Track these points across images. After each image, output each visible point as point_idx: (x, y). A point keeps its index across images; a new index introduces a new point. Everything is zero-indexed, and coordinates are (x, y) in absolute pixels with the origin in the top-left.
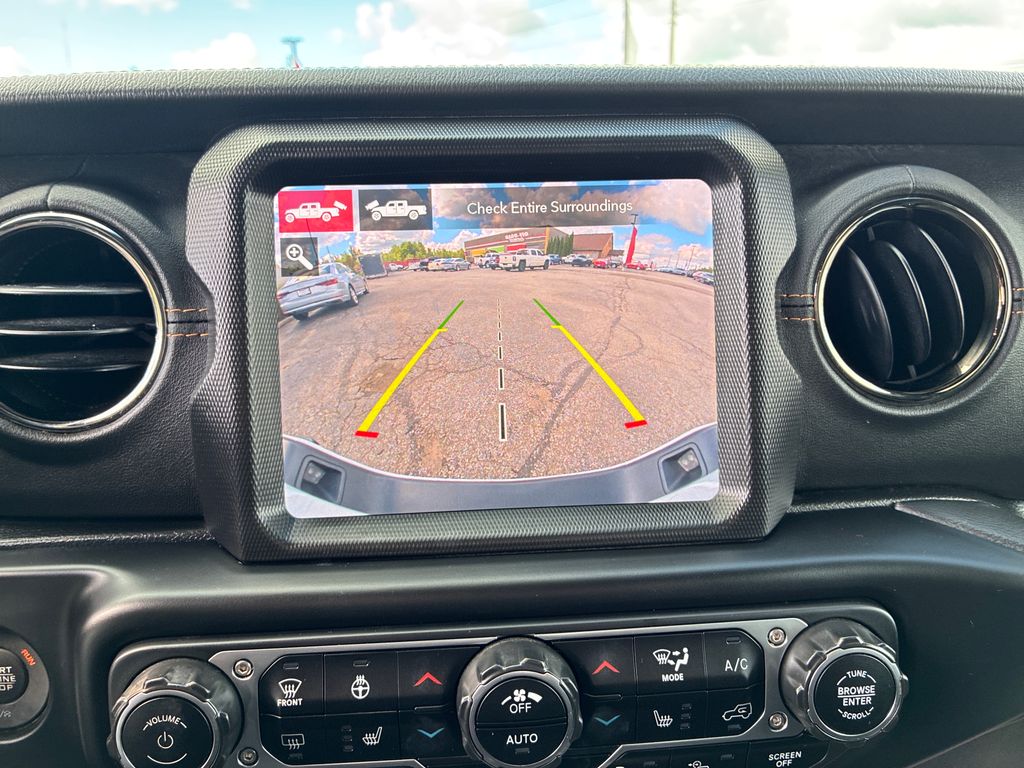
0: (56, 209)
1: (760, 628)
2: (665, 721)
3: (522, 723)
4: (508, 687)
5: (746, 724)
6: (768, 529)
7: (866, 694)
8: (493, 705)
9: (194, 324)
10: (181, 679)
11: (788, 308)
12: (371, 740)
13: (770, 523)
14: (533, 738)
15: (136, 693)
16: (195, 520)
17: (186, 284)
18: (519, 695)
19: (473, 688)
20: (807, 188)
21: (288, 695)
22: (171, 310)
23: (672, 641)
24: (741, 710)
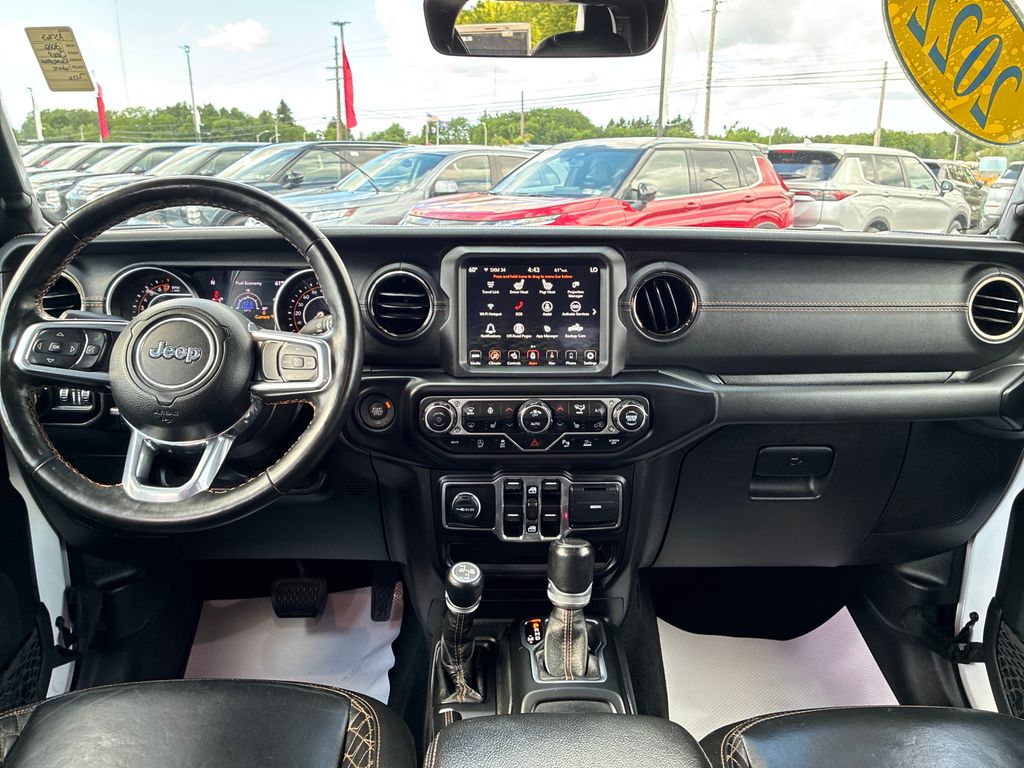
0: (403, 270)
1: (606, 400)
2: (577, 426)
3: (536, 419)
4: (532, 409)
5: (602, 429)
6: (613, 374)
7: (634, 418)
8: (528, 418)
9: (443, 307)
10: (442, 405)
11: (623, 307)
12: (493, 426)
13: (614, 373)
14: (538, 424)
15: (431, 407)
16: (438, 366)
17: (441, 294)
18: (535, 411)
19: (523, 412)
20: (631, 270)
21: (470, 412)
22: (435, 302)
23: (580, 403)
24: (600, 424)
